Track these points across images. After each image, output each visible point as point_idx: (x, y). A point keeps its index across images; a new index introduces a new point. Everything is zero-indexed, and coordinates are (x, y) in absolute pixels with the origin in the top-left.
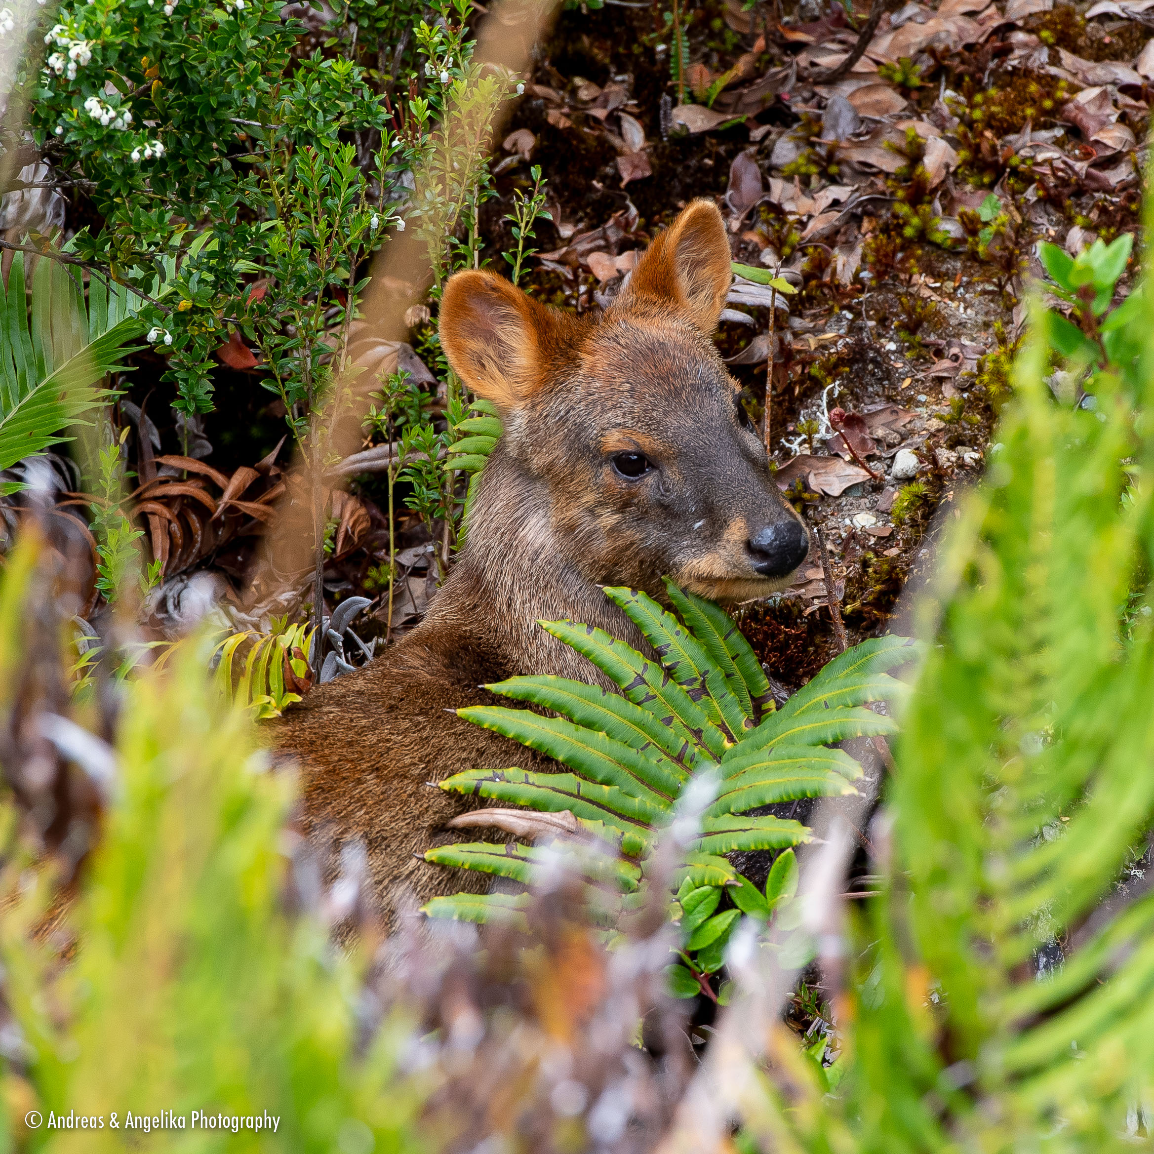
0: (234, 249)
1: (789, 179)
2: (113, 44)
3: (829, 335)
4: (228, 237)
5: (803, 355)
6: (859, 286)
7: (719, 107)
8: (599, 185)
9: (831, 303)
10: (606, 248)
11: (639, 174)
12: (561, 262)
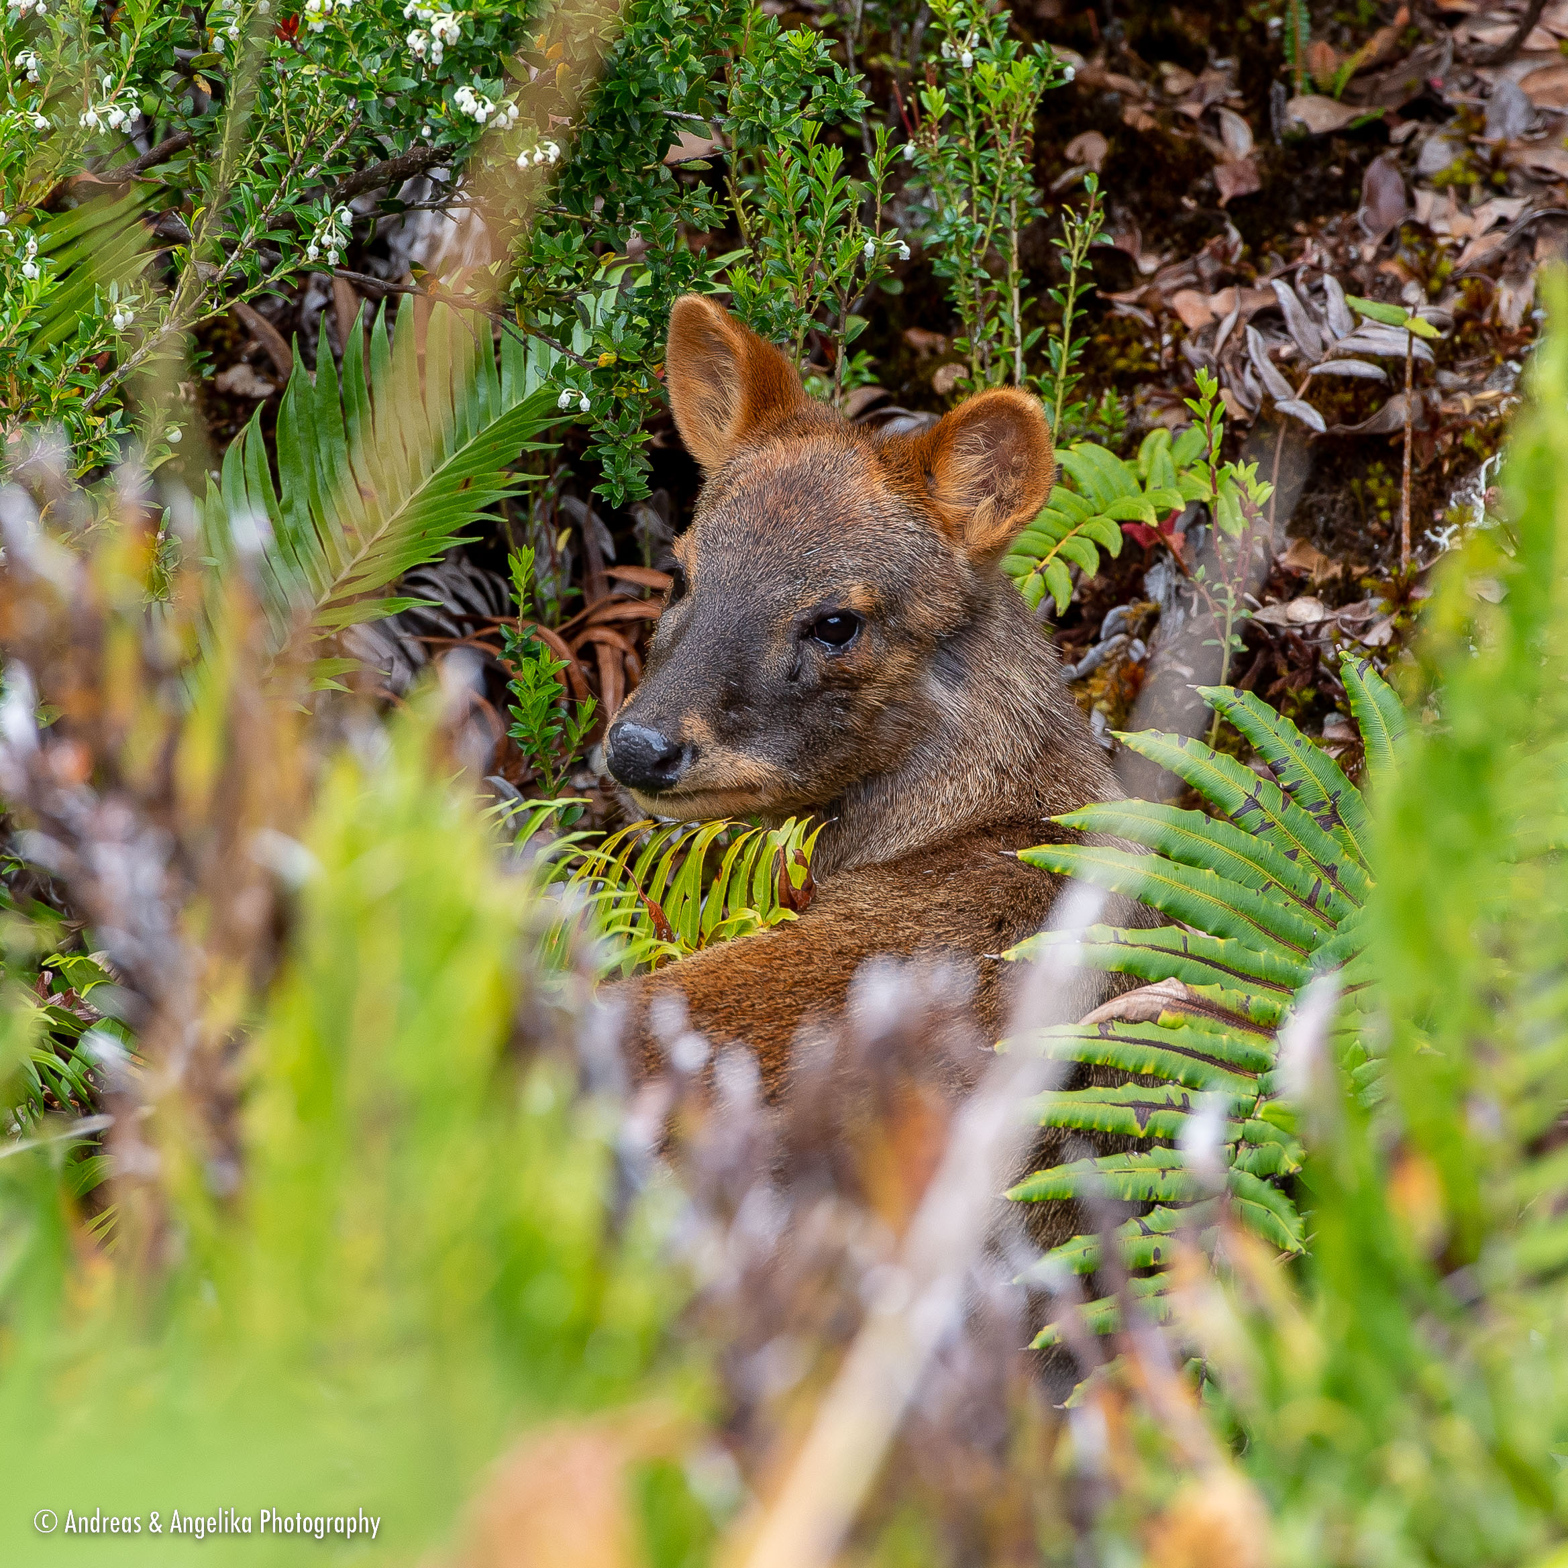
0: (673, 283)
1: (1442, 191)
2: (490, 16)
3: (1490, 394)
4: (664, 268)
5: (1455, 420)
6: (1529, 329)
7: (1349, 98)
8: (1189, 203)
9: (1492, 351)
10: (1199, 286)
11: (1243, 189)
12: (1140, 304)
